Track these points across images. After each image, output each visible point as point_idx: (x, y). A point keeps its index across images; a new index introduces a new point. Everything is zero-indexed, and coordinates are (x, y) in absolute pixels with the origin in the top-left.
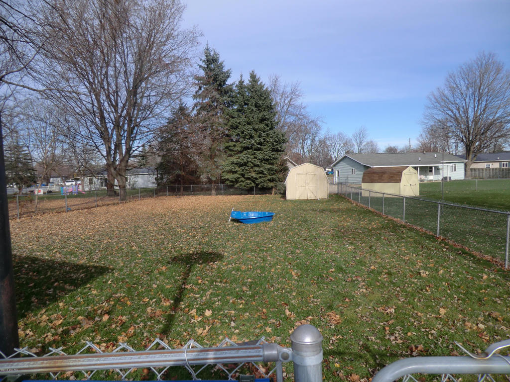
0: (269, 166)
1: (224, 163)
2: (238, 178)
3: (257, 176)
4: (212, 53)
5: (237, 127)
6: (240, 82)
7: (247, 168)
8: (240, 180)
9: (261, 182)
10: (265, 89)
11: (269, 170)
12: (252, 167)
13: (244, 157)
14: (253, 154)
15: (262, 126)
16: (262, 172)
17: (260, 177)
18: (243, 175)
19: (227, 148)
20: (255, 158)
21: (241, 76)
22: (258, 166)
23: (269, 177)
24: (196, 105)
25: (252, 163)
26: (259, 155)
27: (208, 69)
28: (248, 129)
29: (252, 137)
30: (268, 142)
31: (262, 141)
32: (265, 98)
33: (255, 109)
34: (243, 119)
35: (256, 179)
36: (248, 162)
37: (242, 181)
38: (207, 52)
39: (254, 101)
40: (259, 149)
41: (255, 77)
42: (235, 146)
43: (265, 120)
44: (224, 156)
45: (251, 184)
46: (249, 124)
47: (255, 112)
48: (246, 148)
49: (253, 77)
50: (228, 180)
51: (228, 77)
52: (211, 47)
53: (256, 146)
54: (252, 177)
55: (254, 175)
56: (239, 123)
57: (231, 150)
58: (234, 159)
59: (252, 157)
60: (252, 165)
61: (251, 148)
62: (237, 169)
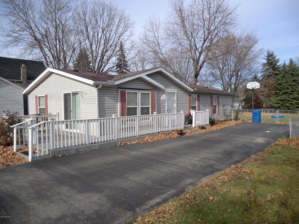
0: (296, 101)
1: (274, 99)
2: (280, 106)
3: (290, 106)
4: (271, 52)
5: (281, 85)
6: (284, 64)
7: (285, 102)
8: (281, 107)
9: (292, 108)
10: (297, 66)
11: (296, 103)
12: (287, 102)
13: (283, 97)
14: (288, 96)
15: (294, 83)
16: (292, 104)
17: (291, 106)
18: (282, 105)
19: (276, 93)
20: (289, 97)
21: (285, 61)
22: (290, 101)
23: (296, 106)
24: (262, 75)
25: (288, 100)
26: (291, 96)
27: (268, 59)
28: (286, 85)
29: (288, 89)
30: (296, 90)
31: (293, 90)
32: (296, 71)
33: (290, 76)
34: (285, 80)
35: (289, 107)
36: (285, 99)
37: (282, 107)
38: (268, 52)
39: (290, 72)
40: (291, 94)
41: (292, 61)
42: (279, 92)
43: (296, 81)
44: (274, 97)
45: (286, 108)
46: (287, 82)
47: (290, 77)
48: (285, 93)
49: (291, 61)
50: (275, 107)
51: (278, 62)
52: (270, 50)
53: (290, 92)
54: (287, 106)
55: (288, 105)
56: (282, 83)
57: (278, 94)
58: (278, 98)
59: (288, 97)
60: (287, 101)
61: (287, 93)
62: (280, 102)
